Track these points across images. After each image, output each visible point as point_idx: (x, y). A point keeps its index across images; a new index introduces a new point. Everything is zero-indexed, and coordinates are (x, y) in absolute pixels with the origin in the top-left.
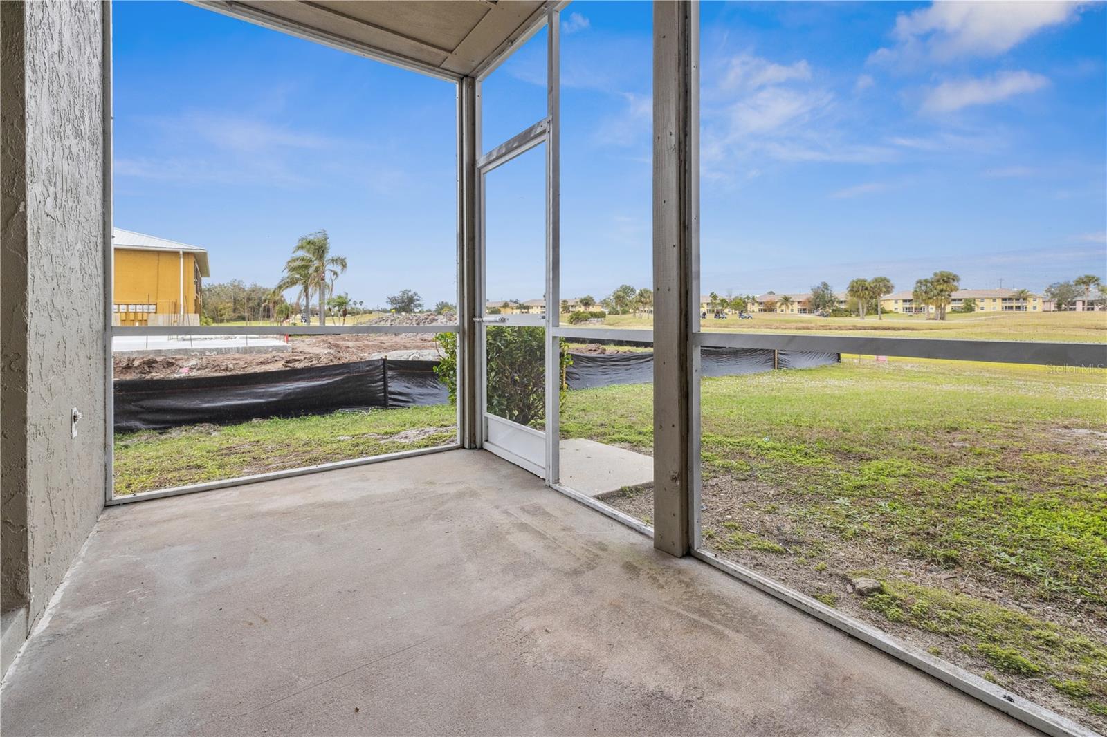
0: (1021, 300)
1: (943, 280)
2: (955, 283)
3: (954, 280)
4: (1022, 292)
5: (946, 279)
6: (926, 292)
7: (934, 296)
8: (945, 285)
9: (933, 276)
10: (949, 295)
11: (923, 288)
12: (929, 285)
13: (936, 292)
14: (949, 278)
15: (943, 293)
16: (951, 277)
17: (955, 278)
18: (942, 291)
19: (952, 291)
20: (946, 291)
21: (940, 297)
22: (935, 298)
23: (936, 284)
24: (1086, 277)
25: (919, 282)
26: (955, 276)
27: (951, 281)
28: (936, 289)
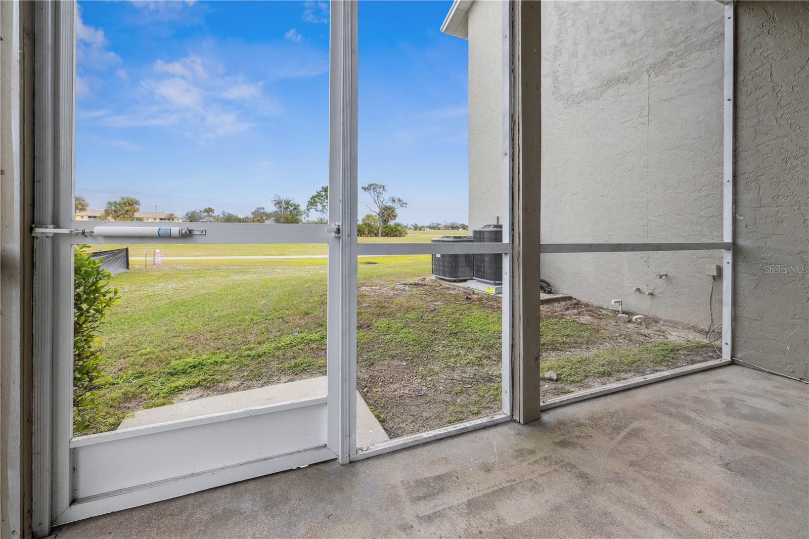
0: (171, 220)
1: (129, 203)
2: (137, 206)
3: (136, 203)
4: (172, 215)
5: (131, 203)
6: (115, 212)
7: (122, 214)
8: (130, 207)
9: (120, 200)
10: (132, 214)
11: (113, 208)
12: (117, 206)
13: (123, 212)
14: (133, 202)
15: (128, 213)
16: (134, 202)
17: (137, 203)
18: (127, 211)
19: (135, 211)
20: (130, 211)
21: (126, 216)
22: (122, 216)
23: (123, 206)
24: (209, 208)
25: (110, 203)
26: (138, 201)
27: (135, 204)
28: (123, 209)
